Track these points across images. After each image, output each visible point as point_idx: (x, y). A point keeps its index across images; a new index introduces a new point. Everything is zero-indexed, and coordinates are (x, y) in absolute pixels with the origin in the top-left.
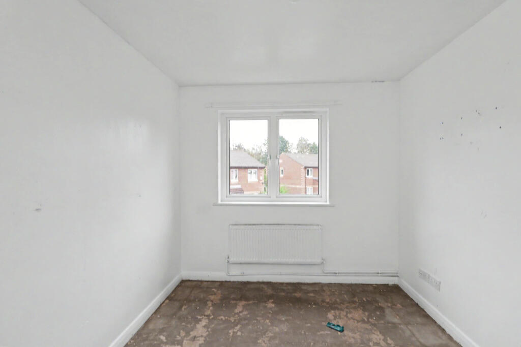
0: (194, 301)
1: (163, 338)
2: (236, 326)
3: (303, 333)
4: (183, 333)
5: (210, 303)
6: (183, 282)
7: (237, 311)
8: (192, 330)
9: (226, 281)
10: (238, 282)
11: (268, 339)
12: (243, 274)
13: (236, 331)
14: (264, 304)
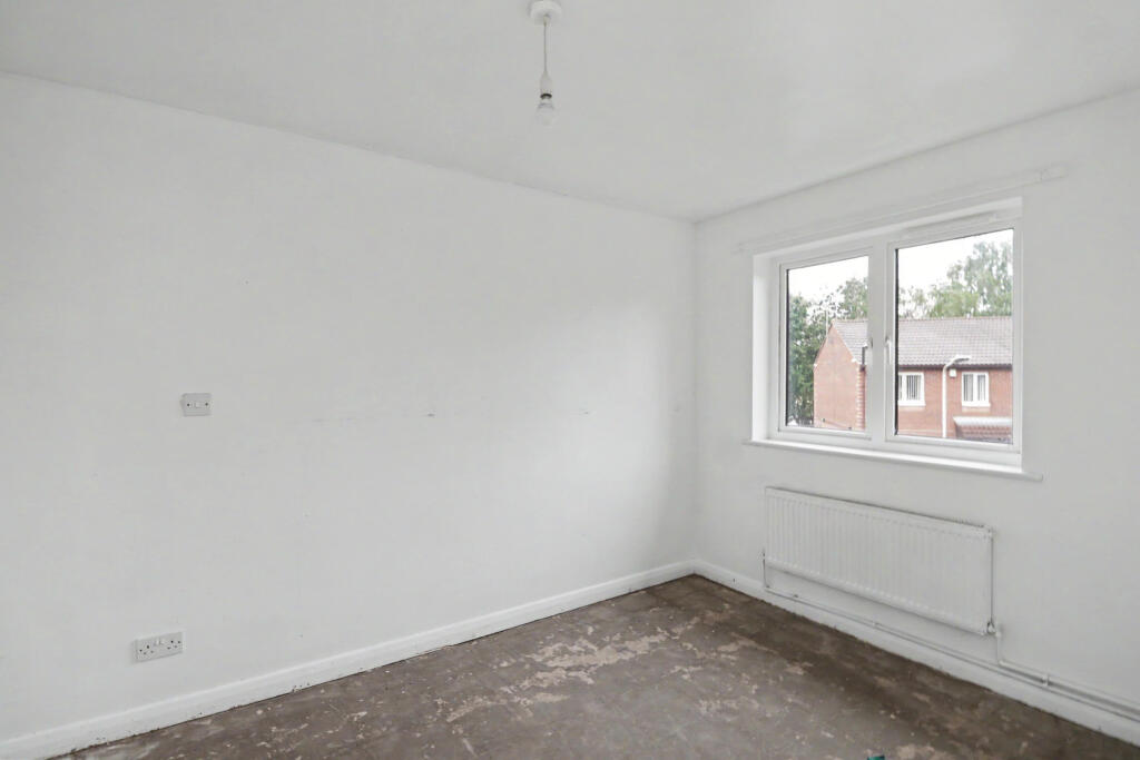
0: (679, 607)
1: (590, 630)
2: (695, 665)
3: (798, 737)
4: (617, 637)
5: (696, 620)
6: (694, 576)
7: (723, 648)
8: (630, 640)
9: (762, 601)
10: (784, 610)
11: (719, 707)
12: (794, 598)
13: (686, 670)
14: (785, 662)
